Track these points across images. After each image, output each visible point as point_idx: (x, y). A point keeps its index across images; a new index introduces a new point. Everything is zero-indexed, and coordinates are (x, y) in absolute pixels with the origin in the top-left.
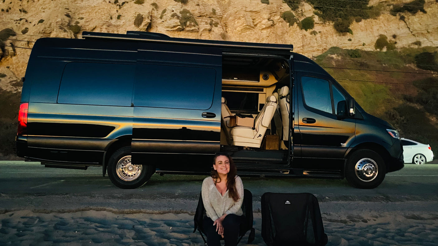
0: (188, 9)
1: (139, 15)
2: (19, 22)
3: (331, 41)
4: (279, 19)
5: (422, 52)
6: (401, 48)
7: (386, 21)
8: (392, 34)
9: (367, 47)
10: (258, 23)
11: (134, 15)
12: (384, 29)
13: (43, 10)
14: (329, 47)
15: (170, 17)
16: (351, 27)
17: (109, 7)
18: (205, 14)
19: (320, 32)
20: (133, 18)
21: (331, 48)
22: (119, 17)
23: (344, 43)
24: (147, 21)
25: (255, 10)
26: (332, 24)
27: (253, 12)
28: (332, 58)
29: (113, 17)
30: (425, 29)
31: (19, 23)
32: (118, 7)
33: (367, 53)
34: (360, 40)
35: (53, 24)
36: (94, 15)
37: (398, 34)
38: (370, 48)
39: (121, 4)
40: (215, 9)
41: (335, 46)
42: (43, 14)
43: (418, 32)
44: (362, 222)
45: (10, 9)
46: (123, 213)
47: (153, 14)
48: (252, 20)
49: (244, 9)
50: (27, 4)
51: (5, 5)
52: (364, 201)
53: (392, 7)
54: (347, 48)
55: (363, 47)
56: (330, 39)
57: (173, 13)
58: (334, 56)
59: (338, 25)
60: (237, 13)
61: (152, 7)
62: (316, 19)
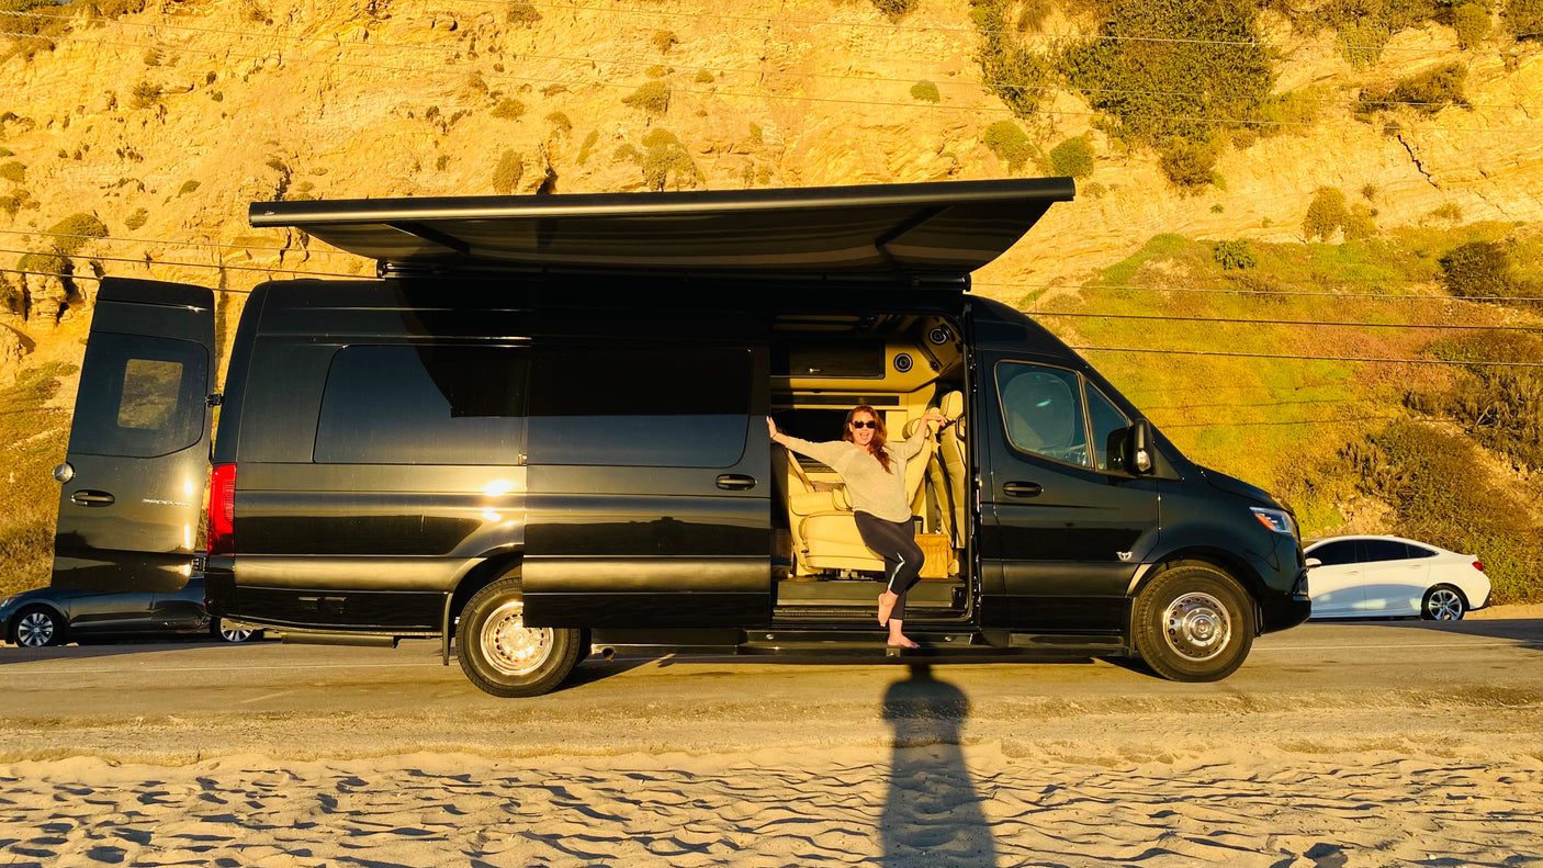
0: (670, 129)
1: (509, 154)
2: (115, 190)
3: (1155, 214)
4: (975, 149)
5: (1464, 240)
6: (1394, 231)
7: (1338, 144)
8: (1360, 186)
9: (1279, 232)
10: (903, 166)
11: (493, 156)
12: (1333, 167)
13: (194, 150)
14: (1146, 235)
15: (611, 157)
16: (1218, 167)
17: (409, 131)
18: (727, 143)
19: (1113, 187)
20: (489, 164)
21: (1155, 238)
22: (442, 163)
23: (1198, 221)
24: (535, 173)
25: (891, 122)
26: (1154, 157)
27: (887, 129)
28: (1159, 273)
29: (423, 164)
30: (1473, 165)
31: (117, 195)
32: (439, 130)
33: (1278, 251)
34: (1253, 209)
35: (229, 192)
36: (362, 158)
37: (1382, 183)
38: (1289, 235)
39: (447, 120)
40: (760, 126)
41: (1167, 229)
42: (195, 163)
43: (1447, 173)
44: (1157, 763)
45: (87, 148)
46: (508, 755)
47: (554, 151)
48: (883, 157)
49: (856, 120)
50: (140, 130)
51: (71, 138)
52: (1181, 711)
53: (1355, 93)
54: (1211, 238)
55: (1264, 231)
56: (1149, 208)
57: (620, 142)
58: (1165, 267)
59: (1175, 162)
60: (833, 136)
61: (551, 126)
62: (1100, 142)
